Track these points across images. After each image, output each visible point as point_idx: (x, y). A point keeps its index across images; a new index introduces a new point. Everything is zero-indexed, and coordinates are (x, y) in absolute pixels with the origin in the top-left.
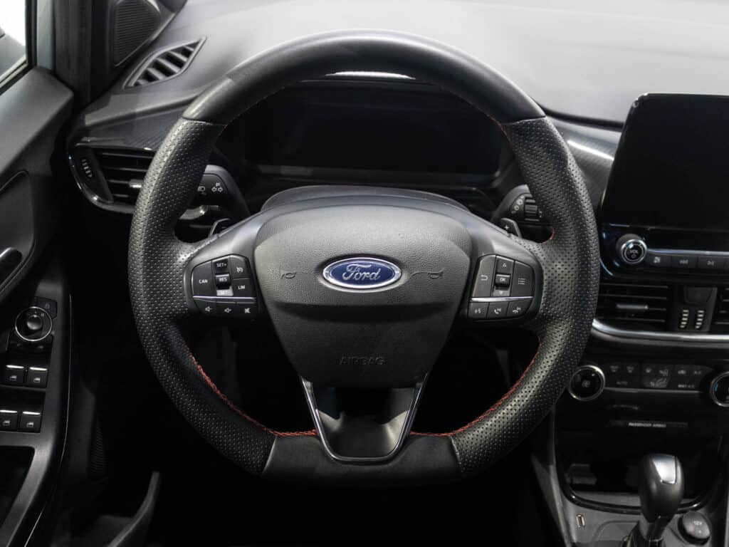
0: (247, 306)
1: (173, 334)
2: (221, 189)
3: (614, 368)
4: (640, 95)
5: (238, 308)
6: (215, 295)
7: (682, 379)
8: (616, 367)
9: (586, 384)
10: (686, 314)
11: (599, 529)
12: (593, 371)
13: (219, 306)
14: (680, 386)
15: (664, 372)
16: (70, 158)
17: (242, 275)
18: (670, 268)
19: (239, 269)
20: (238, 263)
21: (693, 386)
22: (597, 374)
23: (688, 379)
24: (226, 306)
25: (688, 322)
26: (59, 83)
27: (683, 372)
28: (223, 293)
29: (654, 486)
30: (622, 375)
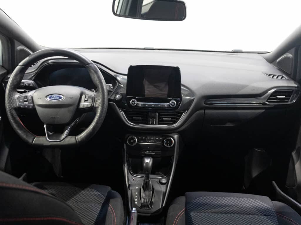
0: (31, 106)
1: (14, 112)
2: (32, 85)
3: (140, 138)
4: (130, 65)
5: (29, 106)
6: (23, 103)
7: (157, 140)
8: (140, 137)
9: (132, 141)
10: (151, 120)
11: (137, 181)
12: (135, 139)
13: (25, 106)
14: (157, 142)
15: (152, 138)
16: (4, 85)
17: (30, 99)
18: (144, 107)
19: (30, 98)
20: (30, 97)
21: (160, 142)
22: (136, 140)
23: (159, 140)
24: (26, 106)
25: (152, 122)
26: (3, 68)
27: (157, 138)
28: (25, 103)
29: (144, 165)
30: (142, 139)
